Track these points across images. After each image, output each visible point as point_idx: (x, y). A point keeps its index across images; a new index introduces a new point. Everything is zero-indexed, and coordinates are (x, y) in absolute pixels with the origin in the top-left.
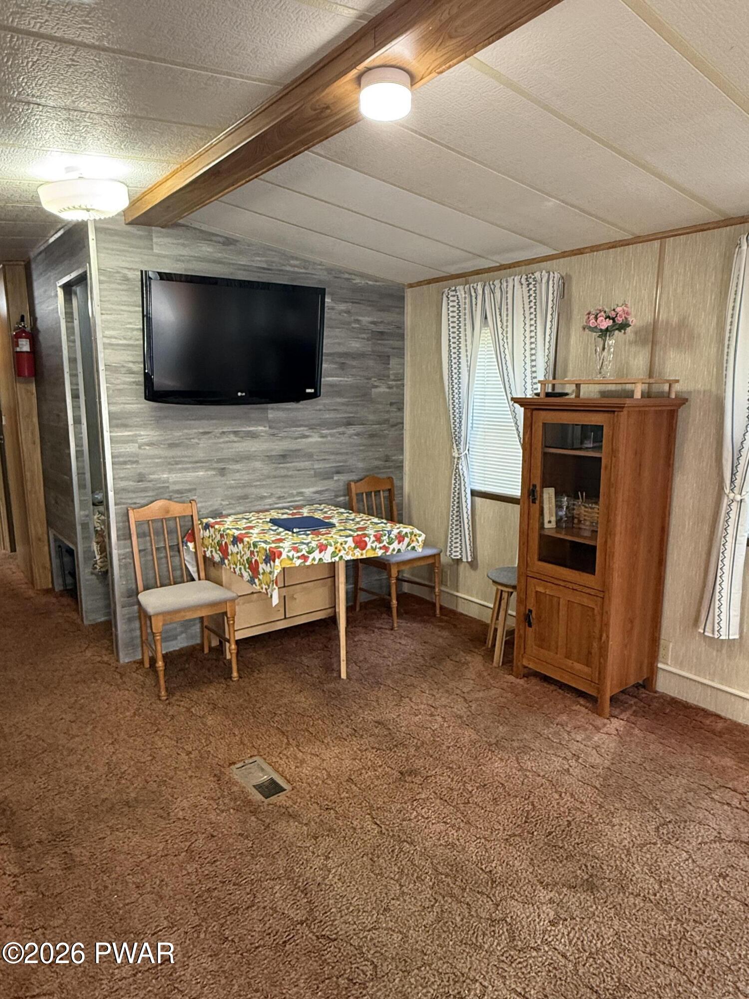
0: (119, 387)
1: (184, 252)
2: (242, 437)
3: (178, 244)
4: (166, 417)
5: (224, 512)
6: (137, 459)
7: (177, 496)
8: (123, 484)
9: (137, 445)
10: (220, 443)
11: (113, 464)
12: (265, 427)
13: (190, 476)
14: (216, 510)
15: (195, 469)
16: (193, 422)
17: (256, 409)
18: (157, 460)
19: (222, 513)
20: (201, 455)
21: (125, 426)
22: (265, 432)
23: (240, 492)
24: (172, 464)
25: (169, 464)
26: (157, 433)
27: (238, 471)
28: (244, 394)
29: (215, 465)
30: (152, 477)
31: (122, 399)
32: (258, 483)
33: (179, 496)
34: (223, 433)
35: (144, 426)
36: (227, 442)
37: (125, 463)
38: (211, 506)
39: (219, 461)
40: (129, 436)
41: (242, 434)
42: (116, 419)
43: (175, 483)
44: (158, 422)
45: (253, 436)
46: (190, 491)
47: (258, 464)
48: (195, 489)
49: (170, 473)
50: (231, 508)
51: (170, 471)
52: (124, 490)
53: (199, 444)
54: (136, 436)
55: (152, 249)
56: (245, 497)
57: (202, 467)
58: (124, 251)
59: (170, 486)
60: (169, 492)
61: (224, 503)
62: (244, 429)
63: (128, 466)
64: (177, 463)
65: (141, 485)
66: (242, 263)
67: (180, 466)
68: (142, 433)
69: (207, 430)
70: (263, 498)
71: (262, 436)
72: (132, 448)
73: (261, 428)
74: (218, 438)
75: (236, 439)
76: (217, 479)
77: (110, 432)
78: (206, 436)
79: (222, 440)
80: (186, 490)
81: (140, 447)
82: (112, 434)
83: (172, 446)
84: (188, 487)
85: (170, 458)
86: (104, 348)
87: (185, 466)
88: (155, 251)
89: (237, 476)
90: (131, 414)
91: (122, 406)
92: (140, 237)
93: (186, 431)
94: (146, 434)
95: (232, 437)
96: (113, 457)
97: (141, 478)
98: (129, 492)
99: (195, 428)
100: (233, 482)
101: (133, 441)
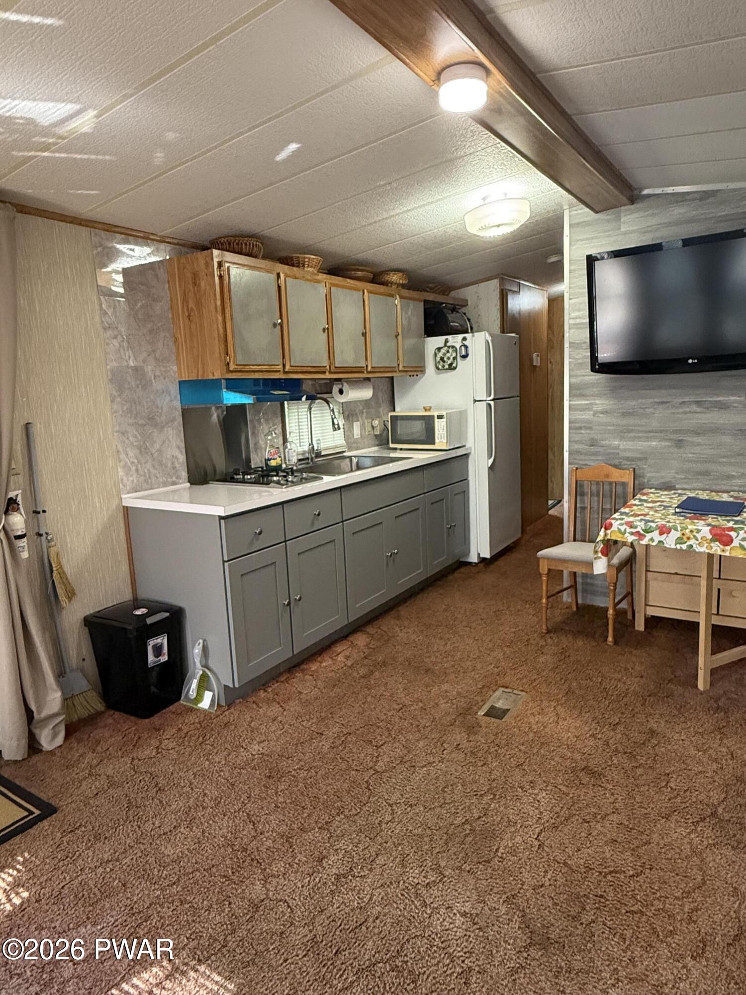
0: (580, 361)
1: (652, 221)
2: (707, 408)
3: (647, 216)
4: (621, 387)
5: (677, 486)
6: (591, 425)
7: (626, 462)
8: (576, 447)
9: (592, 413)
10: (678, 413)
11: (570, 428)
12: (739, 397)
13: (642, 445)
14: (668, 482)
15: (648, 439)
16: (648, 392)
17: (732, 376)
18: (609, 428)
19: (675, 486)
20: (655, 424)
21: (582, 396)
22: (740, 402)
23: (700, 467)
25: (622, 432)
26: (611, 402)
27: (699, 444)
29: (672, 436)
30: (604, 442)
31: (582, 372)
32: (724, 460)
33: (629, 463)
34: (684, 403)
35: (599, 396)
36: (686, 413)
37: (580, 428)
38: (662, 477)
39: (676, 432)
40: (587, 404)
41: (707, 405)
42: (575, 389)
43: (625, 450)
44: (613, 391)
45: (723, 407)
46: (640, 459)
47: (727, 439)
48: (646, 459)
49: (621, 440)
50: (686, 483)
51: (622, 438)
52: (578, 452)
53: (654, 413)
54: (591, 404)
56: (706, 473)
57: (655, 438)
58: (592, 238)
59: (621, 453)
60: (619, 458)
61: (679, 476)
62: (711, 399)
63: (583, 432)
64: (629, 431)
65: (593, 449)
66: (723, 214)
67: (632, 435)
68: (597, 402)
69: (664, 400)
70: (730, 477)
71: (735, 407)
72: (587, 416)
73: (732, 398)
74: (677, 408)
75: (699, 410)
76: (672, 450)
77: (570, 401)
78: (664, 406)
79: (681, 410)
80: (636, 458)
81: (594, 415)
82: (572, 403)
83: (624, 415)
84: (639, 456)
85: (622, 426)
86: (570, 329)
87: (637, 435)
88: (623, 229)
89: (697, 449)
90: (587, 386)
91: (582, 378)
92: (609, 221)
93: (640, 401)
94: (601, 403)
95: (694, 408)
96: (570, 422)
97: (593, 443)
98: (581, 454)
99: (650, 398)
100: (690, 455)
101: (589, 409)
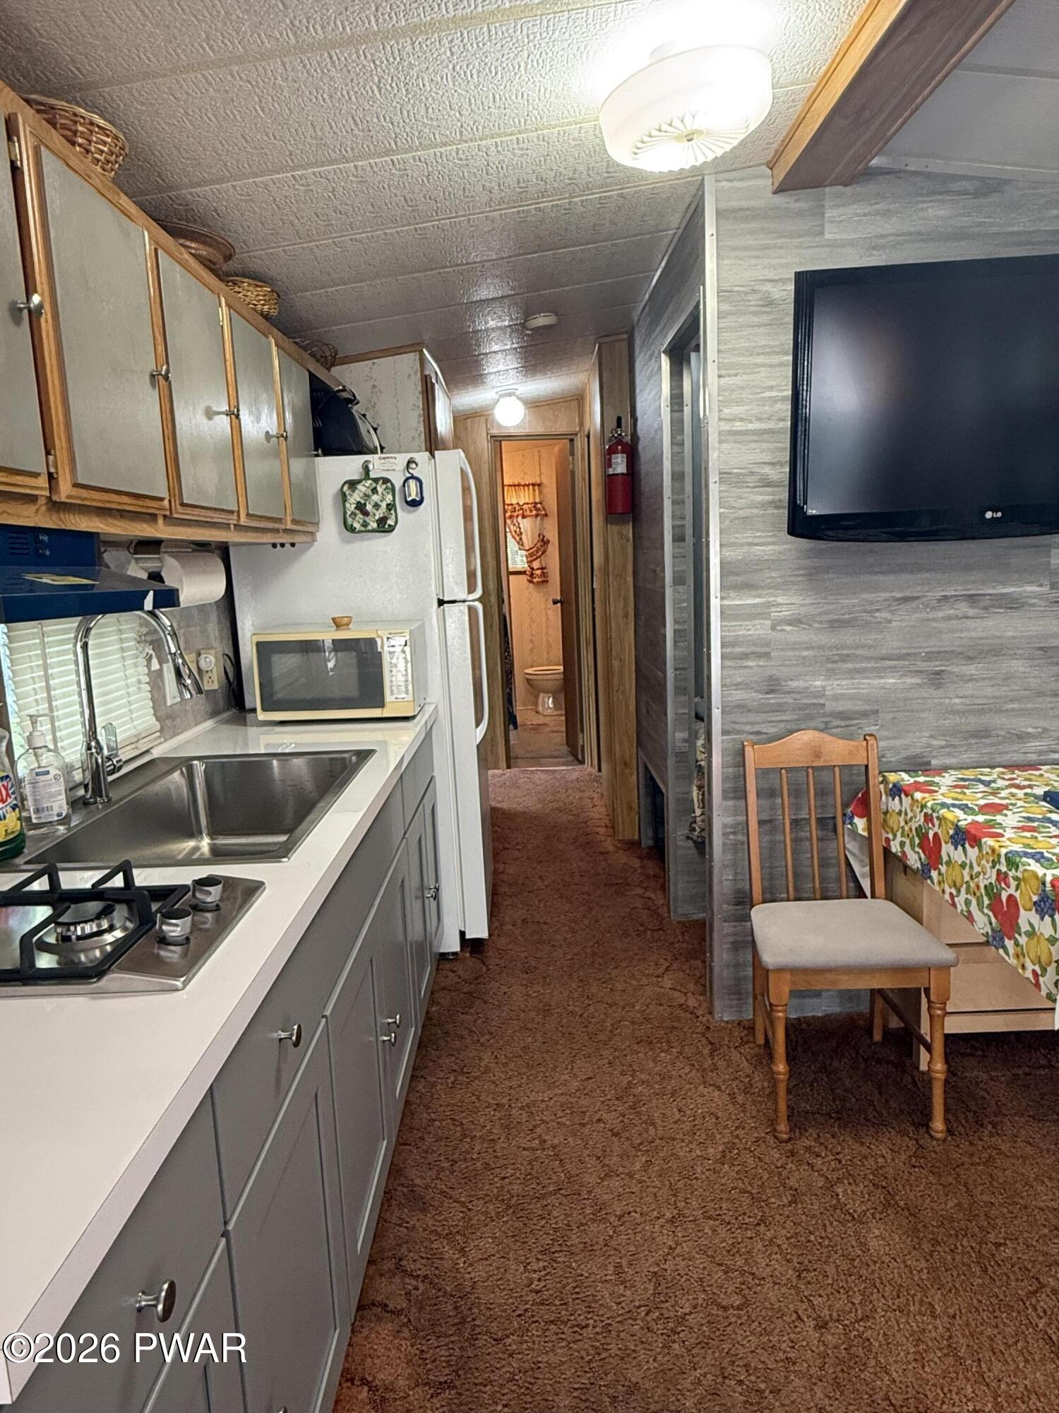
0: (741, 513)
1: (889, 226)
2: (986, 608)
3: (877, 213)
4: (827, 569)
5: (934, 762)
6: (767, 650)
7: (839, 723)
8: (738, 696)
9: (768, 623)
10: (934, 620)
11: (723, 657)
12: (1041, 585)
13: (871, 685)
14: (915, 757)
15: (879, 672)
16: (880, 577)
17: (1025, 547)
18: (805, 653)
19: (929, 763)
20: (892, 643)
21: (748, 587)
22: (1040, 596)
23: (973, 722)
24: (834, 661)
25: (828, 660)
26: (809, 601)
27: (971, 679)
28: (999, 514)
29: (923, 666)
30: (794, 684)
31: (748, 536)
32: (1015, 706)
33: (843, 723)
34: (945, 598)
35: (782, 586)
36: (950, 618)
37: (745, 656)
38: (907, 747)
39: (930, 657)
40: (755, 605)
41: (987, 603)
42: (734, 574)
43: (836, 698)
44: (813, 576)
45: (1013, 604)
46: (865, 714)
47: (1018, 666)
48: (876, 712)
49: (828, 678)
50: (949, 754)
51: (830, 674)
52: (742, 707)
53: (890, 621)
54: (768, 605)
55: (822, 233)
56: (982, 734)
57: (893, 669)
58: (767, 247)
59: (828, 704)
60: (825, 715)
61: (935, 743)
62: (992, 591)
63: (750, 663)
64: (845, 659)
65: (773, 699)
66: (1015, 229)
67: (849, 665)
68: (780, 600)
69: (908, 594)
70: (1022, 737)
71: (1033, 605)
72: (758, 629)
73: (1030, 588)
74: (933, 609)
75: (971, 612)
76: (924, 693)
77: (722, 598)
78: (908, 606)
79: (940, 614)
80: (857, 712)
81: (773, 628)
82: (726, 602)
83: (836, 625)
84: (861, 707)
85: (830, 648)
86: (720, 442)
87: (858, 666)
88: (827, 236)
89: (969, 689)
90: (760, 565)
91: (746, 549)
92: (800, 214)
93: (865, 596)
94: (788, 602)
95: (964, 608)
96: (723, 645)
97: (772, 685)
98: (749, 711)
99: (885, 590)
100: (957, 701)
101: (766, 616)
